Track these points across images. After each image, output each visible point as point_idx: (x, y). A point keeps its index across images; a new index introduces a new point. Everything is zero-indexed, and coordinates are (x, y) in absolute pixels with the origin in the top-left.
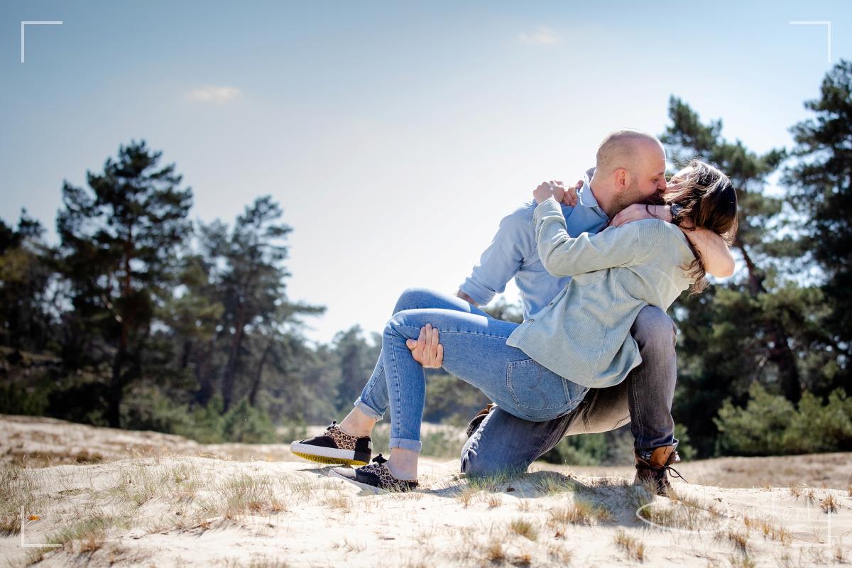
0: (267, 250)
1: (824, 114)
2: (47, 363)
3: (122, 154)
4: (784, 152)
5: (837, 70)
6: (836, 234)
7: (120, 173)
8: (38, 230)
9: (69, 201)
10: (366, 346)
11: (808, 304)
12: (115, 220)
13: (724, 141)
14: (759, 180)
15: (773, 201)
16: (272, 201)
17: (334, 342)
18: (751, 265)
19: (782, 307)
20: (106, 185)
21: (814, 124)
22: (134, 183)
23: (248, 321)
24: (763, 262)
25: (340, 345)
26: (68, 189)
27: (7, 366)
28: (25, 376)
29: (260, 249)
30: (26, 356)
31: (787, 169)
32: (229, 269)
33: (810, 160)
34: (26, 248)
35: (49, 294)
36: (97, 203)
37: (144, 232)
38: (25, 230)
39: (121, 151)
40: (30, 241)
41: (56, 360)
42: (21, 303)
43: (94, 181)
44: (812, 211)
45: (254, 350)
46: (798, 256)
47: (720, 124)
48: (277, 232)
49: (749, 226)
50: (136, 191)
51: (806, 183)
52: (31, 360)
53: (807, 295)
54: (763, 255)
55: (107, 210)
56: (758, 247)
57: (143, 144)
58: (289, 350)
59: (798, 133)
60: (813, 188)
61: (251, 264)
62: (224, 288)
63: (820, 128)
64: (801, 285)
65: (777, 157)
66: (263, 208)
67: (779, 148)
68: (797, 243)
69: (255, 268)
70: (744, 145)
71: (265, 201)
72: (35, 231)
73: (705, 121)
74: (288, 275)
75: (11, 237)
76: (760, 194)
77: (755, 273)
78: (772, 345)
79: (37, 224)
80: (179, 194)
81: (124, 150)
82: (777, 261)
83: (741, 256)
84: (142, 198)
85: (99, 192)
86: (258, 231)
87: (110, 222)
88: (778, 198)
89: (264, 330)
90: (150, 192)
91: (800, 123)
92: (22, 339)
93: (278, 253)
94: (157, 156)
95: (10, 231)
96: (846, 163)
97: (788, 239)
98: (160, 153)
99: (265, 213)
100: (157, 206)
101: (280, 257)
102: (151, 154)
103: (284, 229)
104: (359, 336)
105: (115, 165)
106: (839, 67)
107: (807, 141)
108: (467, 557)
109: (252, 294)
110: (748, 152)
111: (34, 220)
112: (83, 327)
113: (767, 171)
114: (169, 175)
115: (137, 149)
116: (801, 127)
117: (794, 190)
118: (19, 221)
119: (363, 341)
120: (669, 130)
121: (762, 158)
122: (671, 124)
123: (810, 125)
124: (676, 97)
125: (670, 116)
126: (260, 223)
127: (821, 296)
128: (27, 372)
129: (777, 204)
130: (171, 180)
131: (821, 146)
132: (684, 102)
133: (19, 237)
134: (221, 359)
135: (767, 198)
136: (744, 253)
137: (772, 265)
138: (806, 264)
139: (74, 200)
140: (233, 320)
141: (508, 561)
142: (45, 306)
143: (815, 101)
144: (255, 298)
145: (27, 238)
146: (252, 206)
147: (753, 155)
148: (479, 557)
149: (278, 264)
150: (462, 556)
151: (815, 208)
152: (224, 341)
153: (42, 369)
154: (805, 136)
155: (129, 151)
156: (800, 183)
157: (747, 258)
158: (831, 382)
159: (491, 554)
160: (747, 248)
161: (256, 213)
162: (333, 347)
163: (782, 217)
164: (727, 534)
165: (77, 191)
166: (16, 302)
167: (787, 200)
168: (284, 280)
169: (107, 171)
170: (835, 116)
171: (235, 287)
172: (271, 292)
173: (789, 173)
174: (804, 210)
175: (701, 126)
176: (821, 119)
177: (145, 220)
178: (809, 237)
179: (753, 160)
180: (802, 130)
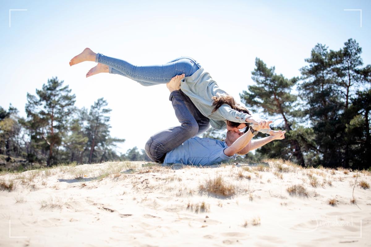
0: (102, 118)
1: (312, 63)
2: (21, 161)
3: (49, 82)
4: (298, 78)
5: (316, 47)
6: (317, 108)
7: (48, 89)
8: (16, 111)
9: (29, 100)
10: (139, 154)
11: (308, 134)
12: (47, 107)
13: (276, 74)
14: (289, 88)
15: (294, 96)
16: (104, 100)
17: (127, 153)
18: (286, 120)
19: (299, 135)
20: (43, 94)
21: (308, 68)
22: (53, 92)
23: (96, 145)
24: (290, 119)
25: (129, 154)
26: (29, 96)
27: (5, 162)
28: (12, 166)
29: (100, 117)
30: (13, 158)
31: (299, 84)
32: (89, 125)
33: (307, 81)
34: (12, 118)
35: (21, 135)
36: (40, 101)
37: (58, 111)
38: (11, 111)
39: (48, 81)
40: (13, 115)
41: (24, 160)
42: (10, 139)
43: (39, 92)
44: (309, 100)
45: (98, 156)
46: (304, 116)
47: (274, 68)
48: (106, 111)
49: (285, 105)
50: (55, 95)
51: (306, 89)
52: (14, 160)
53: (308, 131)
54: (291, 116)
55: (44, 103)
56: (289, 114)
57: (57, 78)
58: (111, 156)
59: (302, 71)
60: (308, 91)
61: (97, 124)
62: (87, 132)
63: (310, 69)
64: (305, 128)
65: (295, 80)
66: (101, 102)
67: (296, 77)
68: (303, 112)
69: (98, 125)
70: (283, 76)
71: (102, 99)
72: (15, 112)
73: (269, 67)
74: (110, 127)
75: (6, 114)
76: (289, 93)
77: (287, 123)
78: (294, 150)
79: (16, 109)
80: (71, 97)
81: (50, 81)
82: (295, 119)
83: (283, 117)
84: (57, 98)
85: (41, 96)
86: (99, 111)
87: (45, 107)
88: (296, 95)
89: (101, 148)
90: (60, 96)
91: (303, 67)
92: (10, 152)
93: (107, 119)
94: (62, 82)
95: (5, 112)
96: (320, 82)
97: (300, 110)
98: (63, 81)
99: (102, 104)
100: (62, 101)
101: (108, 120)
102: (59, 82)
103: (109, 110)
104: (136, 151)
105: (46, 86)
106: (317, 46)
107: (306, 74)
108: (232, 176)
109: (97, 134)
110: (285, 78)
111: (15, 108)
112: (35, 147)
113: (292, 85)
114: (67, 89)
115: (54, 80)
116: (304, 68)
117: (301, 92)
118: (9, 108)
119: (138, 153)
120: (255, 70)
121: (290, 80)
122: (256, 68)
123: (307, 68)
124: (258, 58)
125: (256, 65)
126: (100, 108)
127: (313, 131)
128: (13, 164)
129: (295, 98)
130: (68, 91)
131: (311, 75)
132: (261, 60)
133: (9, 114)
134: (86, 159)
135: (292, 95)
136: (284, 116)
137: (294, 120)
138: (306, 119)
139: (31, 99)
140: (90, 144)
141: (244, 177)
142: (19, 140)
143: (309, 58)
144: (98, 136)
145: (12, 114)
146: (97, 102)
147: (287, 79)
148: (236, 176)
149: (107, 123)
150: (230, 176)
151: (309, 99)
152: (87, 152)
153: (19, 163)
154: (305, 72)
155: (51, 81)
156: (304, 89)
157: (284, 118)
158: (318, 162)
159: (239, 175)
160: (284, 114)
161: (98, 104)
162: (127, 155)
163: (297, 102)
164: (306, 173)
165: (32, 96)
166: (9, 138)
167: (299, 96)
168: (109, 129)
169: (43, 88)
170: (316, 64)
171: (91, 132)
172: (104, 134)
173: (300, 86)
174: (305, 100)
175: (267, 68)
176: (311, 66)
177: (58, 106)
178: (307, 109)
179: (287, 81)
180: (304, 70)
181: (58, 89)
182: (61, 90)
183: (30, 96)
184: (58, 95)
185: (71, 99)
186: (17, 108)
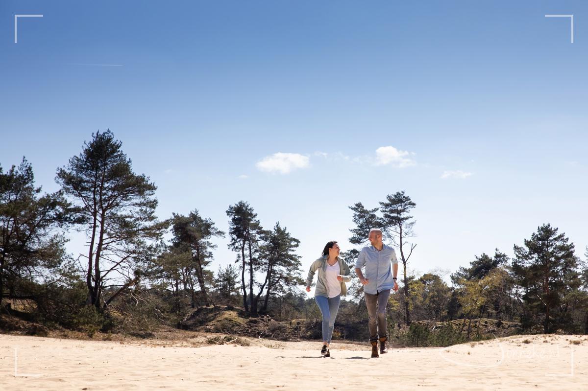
181: (551, 238)
182: (555, 239)
183: (518, 249)
184: (552, 245)
185: (568, 250)
186: (506, 254)
